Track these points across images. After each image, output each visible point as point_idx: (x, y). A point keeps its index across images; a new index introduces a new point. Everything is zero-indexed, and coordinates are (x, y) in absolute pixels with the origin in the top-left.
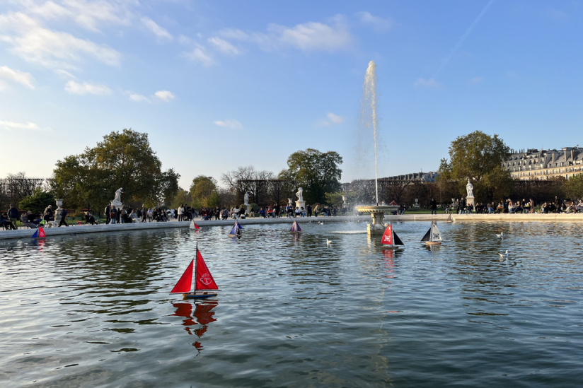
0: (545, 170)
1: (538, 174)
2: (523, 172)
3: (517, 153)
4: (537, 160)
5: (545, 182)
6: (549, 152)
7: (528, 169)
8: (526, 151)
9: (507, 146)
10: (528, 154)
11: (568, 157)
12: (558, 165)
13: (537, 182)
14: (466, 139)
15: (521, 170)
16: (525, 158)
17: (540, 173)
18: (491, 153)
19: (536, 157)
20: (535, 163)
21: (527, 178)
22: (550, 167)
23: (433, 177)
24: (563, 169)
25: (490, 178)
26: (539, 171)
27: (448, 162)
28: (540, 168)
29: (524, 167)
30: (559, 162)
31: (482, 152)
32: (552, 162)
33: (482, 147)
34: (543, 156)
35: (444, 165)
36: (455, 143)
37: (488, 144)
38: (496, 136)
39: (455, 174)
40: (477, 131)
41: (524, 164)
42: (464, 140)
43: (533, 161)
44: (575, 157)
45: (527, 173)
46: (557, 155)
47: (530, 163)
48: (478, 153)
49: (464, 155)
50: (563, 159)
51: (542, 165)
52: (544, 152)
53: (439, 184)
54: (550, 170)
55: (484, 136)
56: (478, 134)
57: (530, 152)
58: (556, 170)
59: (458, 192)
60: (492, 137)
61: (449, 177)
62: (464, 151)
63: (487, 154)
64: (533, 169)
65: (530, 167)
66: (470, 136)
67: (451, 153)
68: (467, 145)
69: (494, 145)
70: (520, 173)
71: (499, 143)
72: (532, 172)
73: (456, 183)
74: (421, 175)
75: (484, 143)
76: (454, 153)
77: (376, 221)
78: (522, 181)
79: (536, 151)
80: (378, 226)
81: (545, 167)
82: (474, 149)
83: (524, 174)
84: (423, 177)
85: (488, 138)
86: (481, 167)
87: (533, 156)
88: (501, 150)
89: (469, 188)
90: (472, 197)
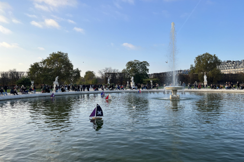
0: (234, 69)
1: (231, 71)
2: (225, 70)
3: (222, 62)
4: (231, 65)
5: (235, 75)
6: (236, 62)
7: (227, 69)
8: (226, 61)
9: (219, 59)
10: (227, 63)
12: (240, 67)
13: (232, 74)
14: (202, 56)
15: (224, 69)
16: (226, 64)
18: (213, 62)
19: (230, 64)
20: (230, 66)
21: (226, 73)
22: (237, 68)
23: (186, 72)
24: (242, 69)
25: (212, 73)
26: (232, 70)
27: (194, 66)
28: (232, 69)
30: (240, 66)
31: (209, 62)
32: (237, 66)
33: (208, 60)
34: (234, 63)
35: (192, 67)
36: (197, 58)
37: (211, 58)
38: (214, 55)
39: (197, 71)
40: (207, 53)
41: (225, 67)
42: (201, 57)
43: (229, 65)
46: (239, 63)
47: (228, 66)
48: (207, 62)
49: (201, 63)
50: (242, 65)
51: (233, 67)
53: (190, 75)
54: (236, 70)
55: (209, 55)
56: (207, 54)
57: (228, 62)
58: (239, 69)
59: (198, 79)
60: (213, 55)
61: (194, 72)
62: (201, 61)
64: (229, 69)
65: (228, 68)
66: (203, 55)
67: (195, 62)
68: (202, 59)
69: (214, 59)
71: (216, 58)
73: (197, 75)
74: (181, 71)
75: (209, 58)
76: (196, 62)
77: (174, 94)
78: (225, 74)
79: (230, 61)
80: (174, 95)
81: (234, 68)
82: (205, 60)
83: (225, 71)
84: (182, 72)
85: (211, 56)
86: (208, 68)
87: (229, 63)
88: (217, 61)
89: (205, 77)
90: (206, 81)
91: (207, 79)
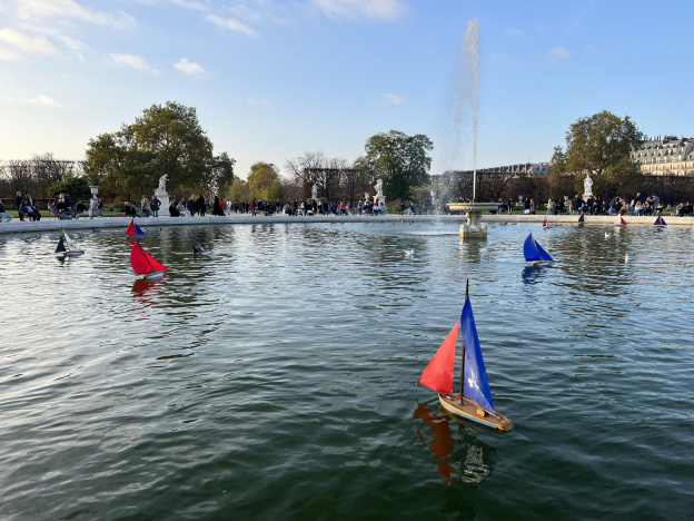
0: (684, 163)
1: (674, 168)
3: (651, 142)
4: (675, 150)
5: (683, 178)
7: (662, 162)
8: (663, 139)
9: (639, 131)
10: (665, 142)
13: (673, 177)
14: (590, 121)
15: (654, 162)
16: (661, 148)
17: (677, 167)
18: (619, 139)
19: (674, 146)
20: (672, 153)
21: (660, 173)
22: (691, 160)
23: (544, 169)
25: (614, 172)
26: (676, 165)
27: (564, 151)
28: (678, 161)
29: (658, 159)
31: (608, 139)
33: (608, 132)
34: (683, 145)
35: (558, 155)
36: (575, 126)
37: (616, 128)
38: (627, 118)
39: (572, 165)
40: (605, 112)
41: (659, 155)
42: (587, 122)
43: (669, 151)
45: (661, 166)
47: (666, 154)
48: (602, 140)
49: (585, 142)
51: (680, 157)
52: (684, 140)
53: (550, 178)
54: (690, 164)
55: (613, 118)
56: (605, 115)
57: (668, 140)
60: (623, 119)
61: (563, 170)
62: (585, 137)
63: (613, 141)
64: (669, 161)
65: (666, 158)
66: (595, 117)
67: (568, 139)
68: (590, 129)
69: (624, 130)
70: (652, 166)
71: (631, 127)
72: (668, 165)
73: (572, 176)
74: (529, 166)
75: (612, 126)
76: (572, 139)
77: (471, 221)
78: (656, 177)
79: (675, 139)
80: (473, 227)
81: (685, 160)
82: (597, 134)
83: (658, 168)
84: (531, 169)
85: (617, 121)
86: (604, 157)
87: (671, 145)
88: (632, 136)
89: (588, 183)
90: (590, 194)
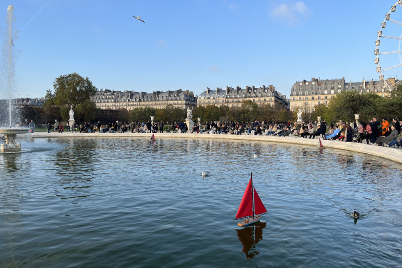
0: (115, 104)
1: (111, 106)
3: (99, 92)
4: (110, 97)
5: (116, 111)
6: (117, 92)
7: (104, 102)
8: (104, 90)
9: (94, 86)
10: (105, 92)
11: (128, 97)
12: (122, 101)
13: (111, 111)
14: (67, 78)
15: (101, 102)
16: (104, 95)
17: (112, 105)
18: (84, 89)
19: (110, 95)
20: (109, 98)
21: (104, 108)
22: (118, 102)
23: (38, 102)
24: (125, 104)
25: (83, 106)
26: (111, 104)
27: (53, 93)
28: (112, 102)
29: (103, 101)
30: (122, 99)
31: (78, 88)
32: (119, 99)
33: (78, 85)
34: (114, 95)
35: (49, 94)
36: (58, 80)
37: (82, 83)
38: (87, 78)
39: (58, 102)
40: (75, 73)
41: (103, 99)
42: (65, 78)
43: (108, 97)
44: (131, 97)
45: (104, 104)
46: (122, 95)
47: (106, 98)
48: (75, 89)
49: (65, 89)
50: (124, 98)
51: (113, 100)
52: (114, 92)
53: (45, 109)
54: (118, 104)
55: (79, 77)
56: (75, 75)
57: (107, 91)
58: (121, 104)
59: (59, 115)
60: (85, 79)
61: (53, 104)
62: (65, 86)
63: (81, 90)
64: (108, 102)
65: (106, 100)
66: (70, 76)
67: (55, 86)
68: (67, 82)
69: (86, 84)
70: (100, 104)
71: (89, 84)
72: (107, 104)
73: (59, 108)
74: (28, 100)
75: (79, 82)
76: (57, 87)
77: (8, 142)
78: (102, 110)
79: (110, 91)
80: (11, 145)
81: (115, 102)
82: (72, 85)
83: (102, 105)
84: (30, 102)
85: (82, 79)
86: (77, 98)
87: (108, 94)
88: (90, 88)
89: (71, 113)
90: (73, 120)
91: (74, 115)
